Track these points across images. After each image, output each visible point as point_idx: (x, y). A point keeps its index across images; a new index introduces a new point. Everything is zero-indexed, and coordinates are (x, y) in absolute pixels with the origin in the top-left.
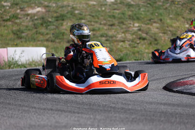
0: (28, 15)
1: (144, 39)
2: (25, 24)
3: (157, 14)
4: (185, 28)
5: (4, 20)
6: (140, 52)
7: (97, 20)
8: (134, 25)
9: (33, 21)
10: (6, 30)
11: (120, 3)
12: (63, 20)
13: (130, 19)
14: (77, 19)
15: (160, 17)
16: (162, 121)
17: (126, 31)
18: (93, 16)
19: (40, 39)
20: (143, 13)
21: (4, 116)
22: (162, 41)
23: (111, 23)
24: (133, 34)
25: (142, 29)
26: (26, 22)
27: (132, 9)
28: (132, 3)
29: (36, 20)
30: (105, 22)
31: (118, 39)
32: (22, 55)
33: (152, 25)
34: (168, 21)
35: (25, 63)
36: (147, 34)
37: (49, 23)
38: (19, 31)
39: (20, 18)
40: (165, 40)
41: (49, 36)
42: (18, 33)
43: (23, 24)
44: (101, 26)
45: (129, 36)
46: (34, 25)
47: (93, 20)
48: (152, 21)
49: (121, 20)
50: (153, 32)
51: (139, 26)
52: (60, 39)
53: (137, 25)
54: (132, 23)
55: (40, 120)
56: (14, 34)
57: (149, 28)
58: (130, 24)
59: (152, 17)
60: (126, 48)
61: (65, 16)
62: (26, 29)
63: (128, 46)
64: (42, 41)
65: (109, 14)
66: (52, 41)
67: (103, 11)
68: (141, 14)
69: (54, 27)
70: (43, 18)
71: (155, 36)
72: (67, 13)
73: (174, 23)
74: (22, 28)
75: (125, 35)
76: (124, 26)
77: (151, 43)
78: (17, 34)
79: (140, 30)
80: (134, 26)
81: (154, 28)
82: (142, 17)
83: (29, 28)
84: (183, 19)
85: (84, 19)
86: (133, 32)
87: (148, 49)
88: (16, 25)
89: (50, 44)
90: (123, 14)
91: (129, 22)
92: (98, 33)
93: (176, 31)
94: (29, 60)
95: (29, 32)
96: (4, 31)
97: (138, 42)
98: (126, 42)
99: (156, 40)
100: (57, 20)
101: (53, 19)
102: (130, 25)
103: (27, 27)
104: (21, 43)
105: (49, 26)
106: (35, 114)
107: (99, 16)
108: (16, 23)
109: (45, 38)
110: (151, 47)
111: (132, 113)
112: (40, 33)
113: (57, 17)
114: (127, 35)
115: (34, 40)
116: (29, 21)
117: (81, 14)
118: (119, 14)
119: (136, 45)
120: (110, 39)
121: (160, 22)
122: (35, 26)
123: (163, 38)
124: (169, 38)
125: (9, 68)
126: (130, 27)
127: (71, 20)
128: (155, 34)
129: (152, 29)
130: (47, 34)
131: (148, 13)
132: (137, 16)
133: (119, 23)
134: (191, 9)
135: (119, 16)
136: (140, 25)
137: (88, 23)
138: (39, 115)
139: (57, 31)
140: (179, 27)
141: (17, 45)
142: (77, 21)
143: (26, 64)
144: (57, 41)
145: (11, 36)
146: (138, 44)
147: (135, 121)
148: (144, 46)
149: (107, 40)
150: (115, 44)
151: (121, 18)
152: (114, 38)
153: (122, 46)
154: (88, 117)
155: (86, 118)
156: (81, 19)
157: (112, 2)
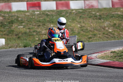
4: (78, 27)
7: (30, 23)
8: (50, 25)
11: (43, 14)
12: (13, 23)
13: (48, 22)
14: (20, 23)
18: (28, 21)
20: (55, 19)
23: (38, 25)
27: (49, 17)
28: (49, 14)
30: (35, 24)
31: (43, 33)
34: (69, 23)
37: (5, 25)
41: (5, 32)
44: (33, 27)
47: (29, 23)
49: (43, 23)
52: (11, 34)
58: (49, 25)
61: (14, 21)
64: (2, 35)
65: (37, 20)
66: (7, 35)
67: (34, 18)
68: (54, 20)
69: (8, 27)
70: (2, 23)
72: (15, 19)
73: (72, 24)
75: (46, 31)
76: (45, 26)
82: (55, 21)
84: (76, 22)
85: (24, 23)
89: (6, 36)
91: (48, 24)
92: (32, 31)
93: (73, 29)
100: (9, 24)
101: (7, 23)
105: (5, 27)
107: (32, 21)
109: (3, 34)
113: (9, 22)
117: (22, 20)
118: (42, 20)
120: (39, 33)
124: (69, 32)
127: (16, 23)
130: (4, 31)
132: (52, 20)
133: (43, 24)
134: (80, 17)
135: (43, 21)
136: (54, 25)
137: (26, 25)
139: (10, 29)
140: (74, 26)
142: (20, 24)
144: (10, 35)
149: (37, 34)
150: (41, 36)
151: (43, 22)
152: (41, 33)
153: (45, 37)
154: (42, 79)
155: (41, 80)
156: (22, 23)
157: (38, 14)
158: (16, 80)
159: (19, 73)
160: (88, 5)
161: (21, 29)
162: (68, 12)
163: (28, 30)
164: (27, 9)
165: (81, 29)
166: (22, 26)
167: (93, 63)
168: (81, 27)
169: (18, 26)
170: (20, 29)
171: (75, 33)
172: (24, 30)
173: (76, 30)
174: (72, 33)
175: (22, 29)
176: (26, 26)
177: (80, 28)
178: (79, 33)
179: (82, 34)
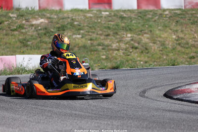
0: (32, 25)
1: (136, 48)
2: (30, 34)
3: (147, 26)
4: (172, 38)
5: (11, 30)
6: (133, 60)
7: (94, 30)
8: (126, 35)
9: (37, 31)
10: (14, 39)
11: (114, 16)
12: (64, 30)
13: (123, 30)
14: (76, 30)
15: (150, 29)
16: (173, 128)
17: (120, 41)
18: (90, 27)
19: (44, 47)
20: (135, 25)
21: (31, 122)
22: (153, 50)
23: (107, 33)
24: (127, 43)
25: (134, 39)
26: (31, 32)
27: (126, 21)
28: (125, 16)
29: (40, 30)
30: (101, 32)
31: (113, 47)
32: (30, 62)
33: (143, 35)
34: (157, 32)
35: (32, 68)
36: (139, 43)
37: (51, 33)
38: (25, 40)
39: (25, 28)
40: (154, 49)
42: (24, 41)
43: (28, 33)
44: (98, 36)
45: (123, 46)
46: (39, 34)
47: (91, 30)
48: (143, 32)
49: (115, 31)
50: (143, 42)
51: (131, 37)
53: (129, 35)
54: (125, 34)
55: (65, 126)
56: (21, 42)
57: (140, 38)
58: (124, 34)
59: (143, 29)
60: (121, 56)
61: (66, 27)
62: (31, 39)
63: (122, 54)
64: (45, 49)
65: (105, 25)
67: (99, 22)
68: (133, 25)
70: (46, 29)
71: (146, 45)
72: (67, 24)
73: (163, 34)
74: (28, 37)
75: (119, 45)
76: (118, 36)
77: (142, 52)
78: (23, 43)
79: (132, 40)
80: (127, 37)
81: (145, 39)
82: (134, 28)
83: (34, 37)
84: (170, 31)
85: (83, 30)
86: (126, 42)
87: (140, 57)
88: (22, 35)
90: (117, 25)
91: (122, 33)
92: (95, 43)
93: (164, 42)
94: (35, 66)
95: (33, 41)
96: (12, 40)
97: (131, 51)
98: (120, 50)
99: (146, 49)
100: (59, 31)
101: (55, 29)
102: (123, 36)
103: (32, 36)
104: (27, 51)
106: (58, 120)
107: (96, 27)
108: (22, 33)
109: (48, 47)
110: (143, 55)
111: (144, 120)
112: (43, 42)
113: (59, 28)
114: (121, 44)
115: (39, 48)
116: (34, 31)
117: (79, 25)
118: (113, 25)
119: (129, 53)
120: (107, 48)
121: (149, 33)
122: (40, 36)
123: (153, 48)
125: (19, 74)
126: (124, 37)
127: (71, 30)
128: (146, 44)
129: (143, 40)
130: (50, 43)
131: (139, 25)
132: (130, 27)
133: (114, 33)
134: (177, 22)
135: (114, 27)
136: (132, 35)
137: (86, 33)
138: (62, 120)
140: (167, 38)
141: (23, 53)
143: (33, 70)
145: (18, 44)
146: (131, 52)
147: (150, 128)
148: (136, 54)
149: (103, 49)
150: (111, 52)
151: (115, 29)
152: (110, 47)
153: (117, 54)
154: (106, 123)
155: (104, 124)
156: (80, 29)
157: (107, 15)
158: (62, 122)
159: (68, 111)
160: (190, 3)
161: (77, 40)
162: (156, 14)
163: (89, 42)
164: (89, 8)
165: (178, 42)
166: (79, 35)
167: (192, 99)
168: (177, 38)
169: (72, 35)
170: (75, 40)
171: (167, 48)
172: (82, 41)
173: (168, 45)
174: (162, 48)
175: (80, 41)
176: (86, 35)
177: (175, 41)
178: (174, 49)
179: (179, 51)
